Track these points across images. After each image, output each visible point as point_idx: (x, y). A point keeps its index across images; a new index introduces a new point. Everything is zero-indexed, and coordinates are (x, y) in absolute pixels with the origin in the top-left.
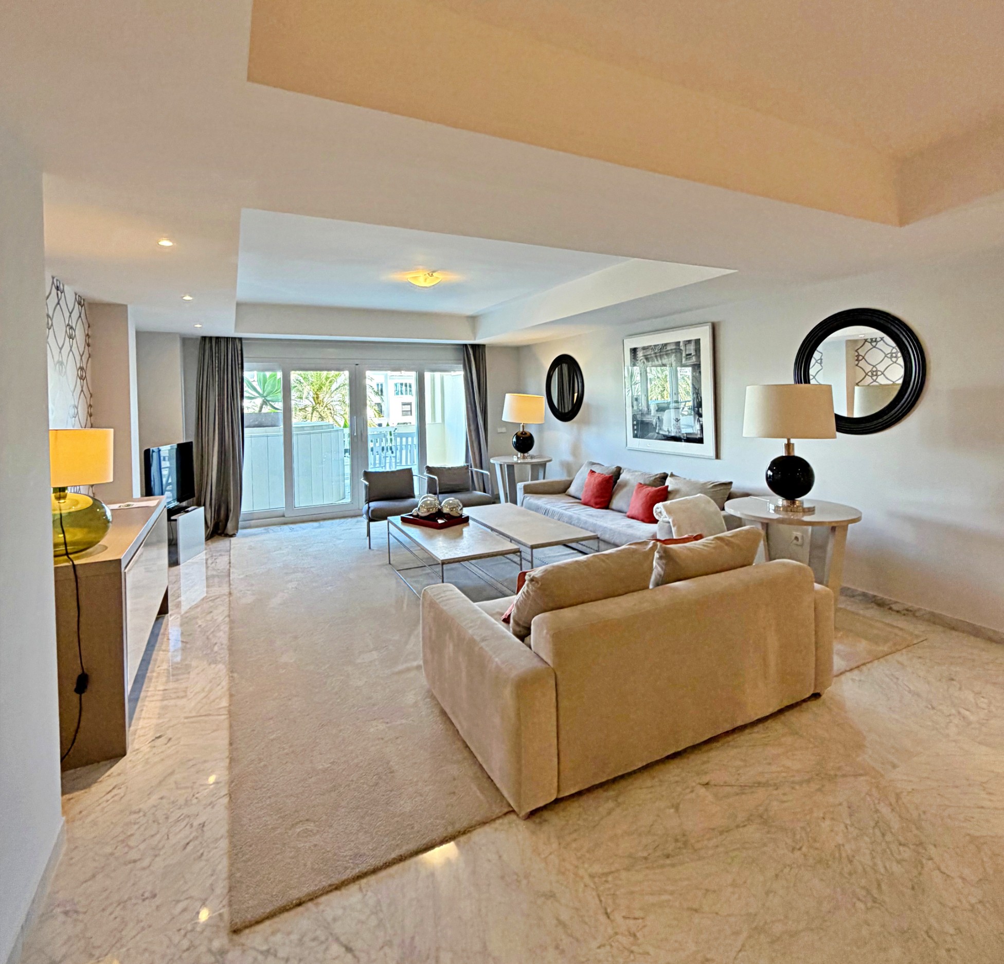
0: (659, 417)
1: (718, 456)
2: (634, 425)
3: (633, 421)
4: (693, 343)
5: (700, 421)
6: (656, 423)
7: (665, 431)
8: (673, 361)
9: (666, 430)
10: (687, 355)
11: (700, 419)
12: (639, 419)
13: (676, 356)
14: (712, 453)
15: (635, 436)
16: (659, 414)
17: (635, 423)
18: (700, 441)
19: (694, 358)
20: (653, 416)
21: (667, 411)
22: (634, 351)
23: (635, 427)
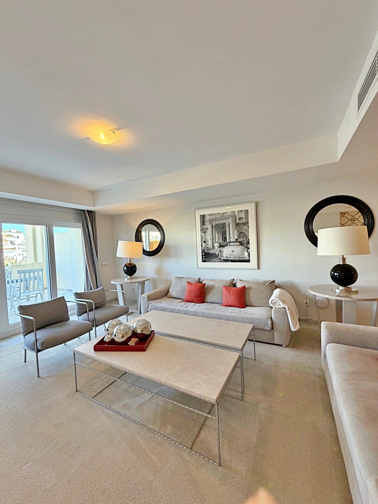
0: (220, 250)
1: (259, 268)
2: (202, 256)
3: (202, 253)
4: (244, 212)
5: (248, 251)
6: (219, 254)
7: (224, 257)
8: (230, 221)
9: (226, 257)
10: (239, 218)
11: (248, 250)
12: (206, 251)
13: (232, 219)
14: (256, 267)
15: (203, 261)
16: (221, 249)
17: (204, 254)
18: (249, 261)
19: (244, 219)
20: (216, 250)
21: (226, 247)
22: (203, 217)
23: (204, 257)
